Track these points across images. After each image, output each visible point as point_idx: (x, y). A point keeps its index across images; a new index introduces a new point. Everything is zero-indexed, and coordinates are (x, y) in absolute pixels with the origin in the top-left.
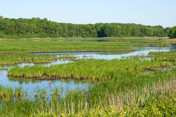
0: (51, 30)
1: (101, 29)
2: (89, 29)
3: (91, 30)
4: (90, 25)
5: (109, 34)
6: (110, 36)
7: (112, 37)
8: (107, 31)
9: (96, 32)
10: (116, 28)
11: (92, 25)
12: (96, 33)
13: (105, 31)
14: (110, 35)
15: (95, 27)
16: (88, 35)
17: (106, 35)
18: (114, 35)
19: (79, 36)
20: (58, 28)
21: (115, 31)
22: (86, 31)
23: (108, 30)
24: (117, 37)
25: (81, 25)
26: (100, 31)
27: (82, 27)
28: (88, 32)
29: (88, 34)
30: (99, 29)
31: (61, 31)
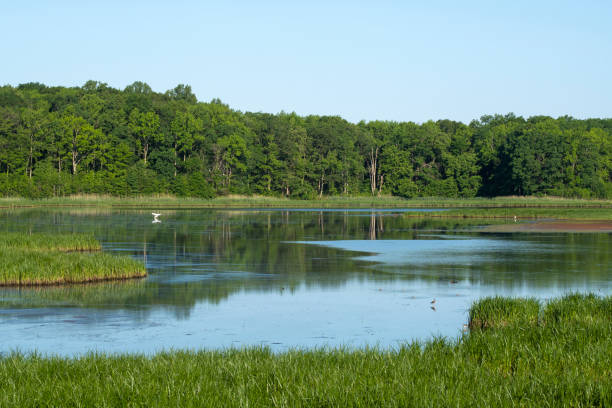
0: (181, 155)
1: (501, 148)
2: (437, 152)
3: (445, 155)
4: (444, 125)
5: (538, 179)
6: (541, 190)
7: (556, 195)
8: (524, 162)
9: (475, 169)
10: (576, 143)
11: (456, 127)
12: (471, 174)
13: (517, 162)
14: (543, 183)
15: (473, 139)
16: (426, 183)
17: (519, 180)
18: (566, 182)
19: (378, 187)
20: (224, 142)
21: (573, 158)
22: (420, 160)
23: (530, 157)
24: (580, 197)
25: (392, 126)
26: (492, 162)
27: (398, 139)
28: (429, 169)
29: (428, 177)
30: (489, 151)
31: (241, 158)
